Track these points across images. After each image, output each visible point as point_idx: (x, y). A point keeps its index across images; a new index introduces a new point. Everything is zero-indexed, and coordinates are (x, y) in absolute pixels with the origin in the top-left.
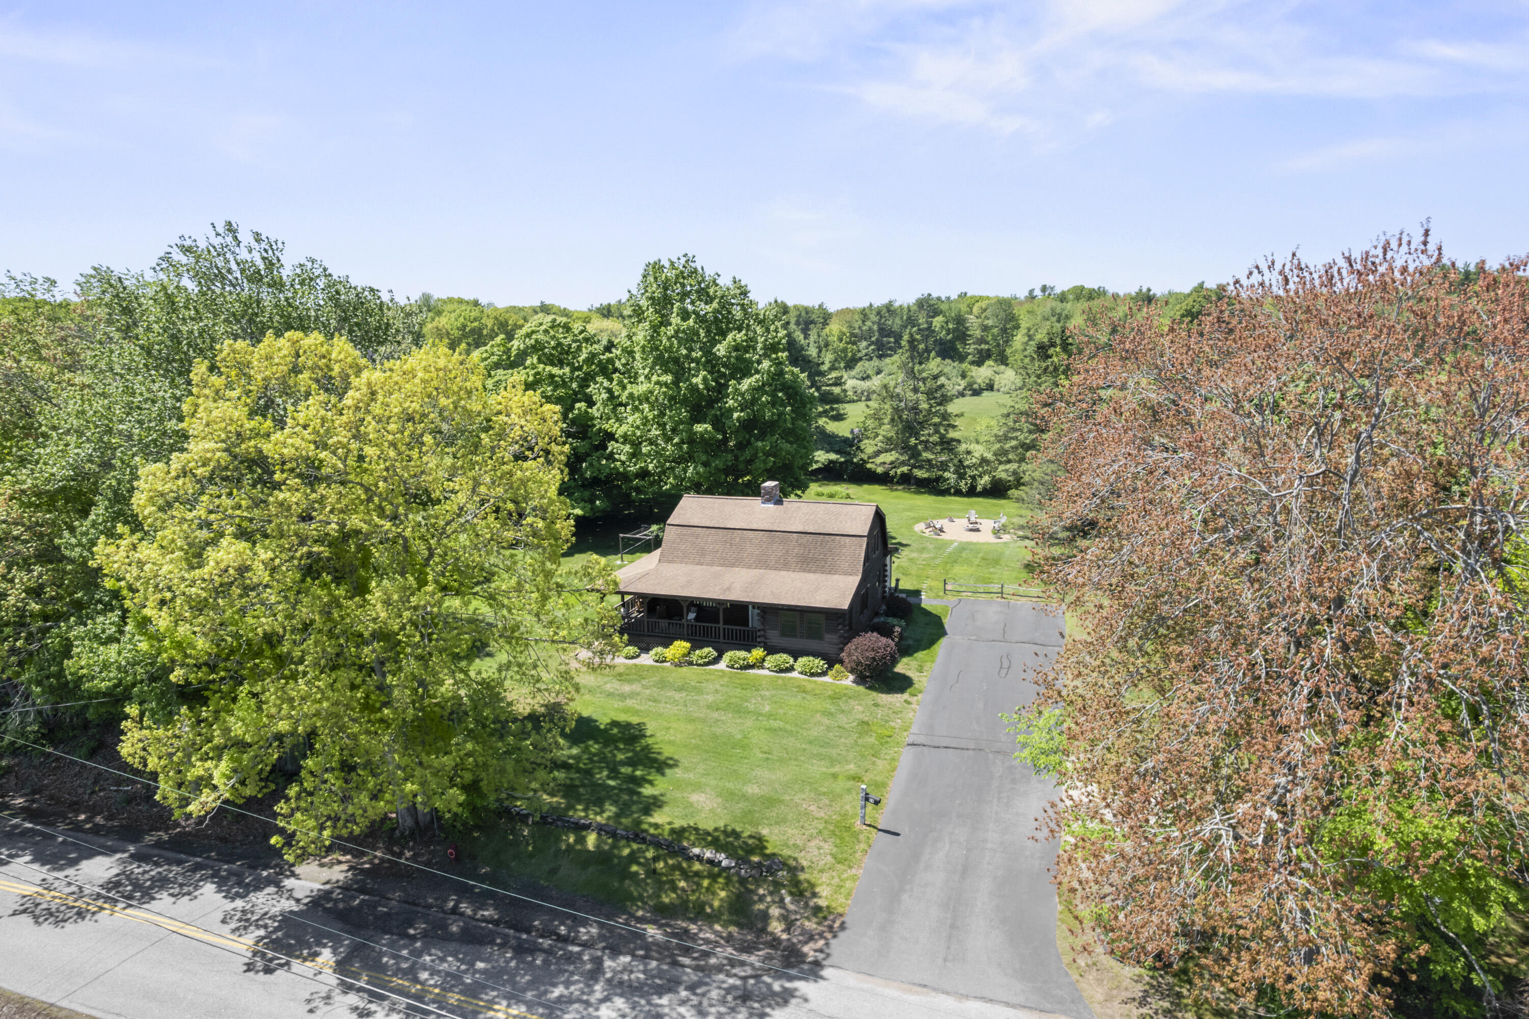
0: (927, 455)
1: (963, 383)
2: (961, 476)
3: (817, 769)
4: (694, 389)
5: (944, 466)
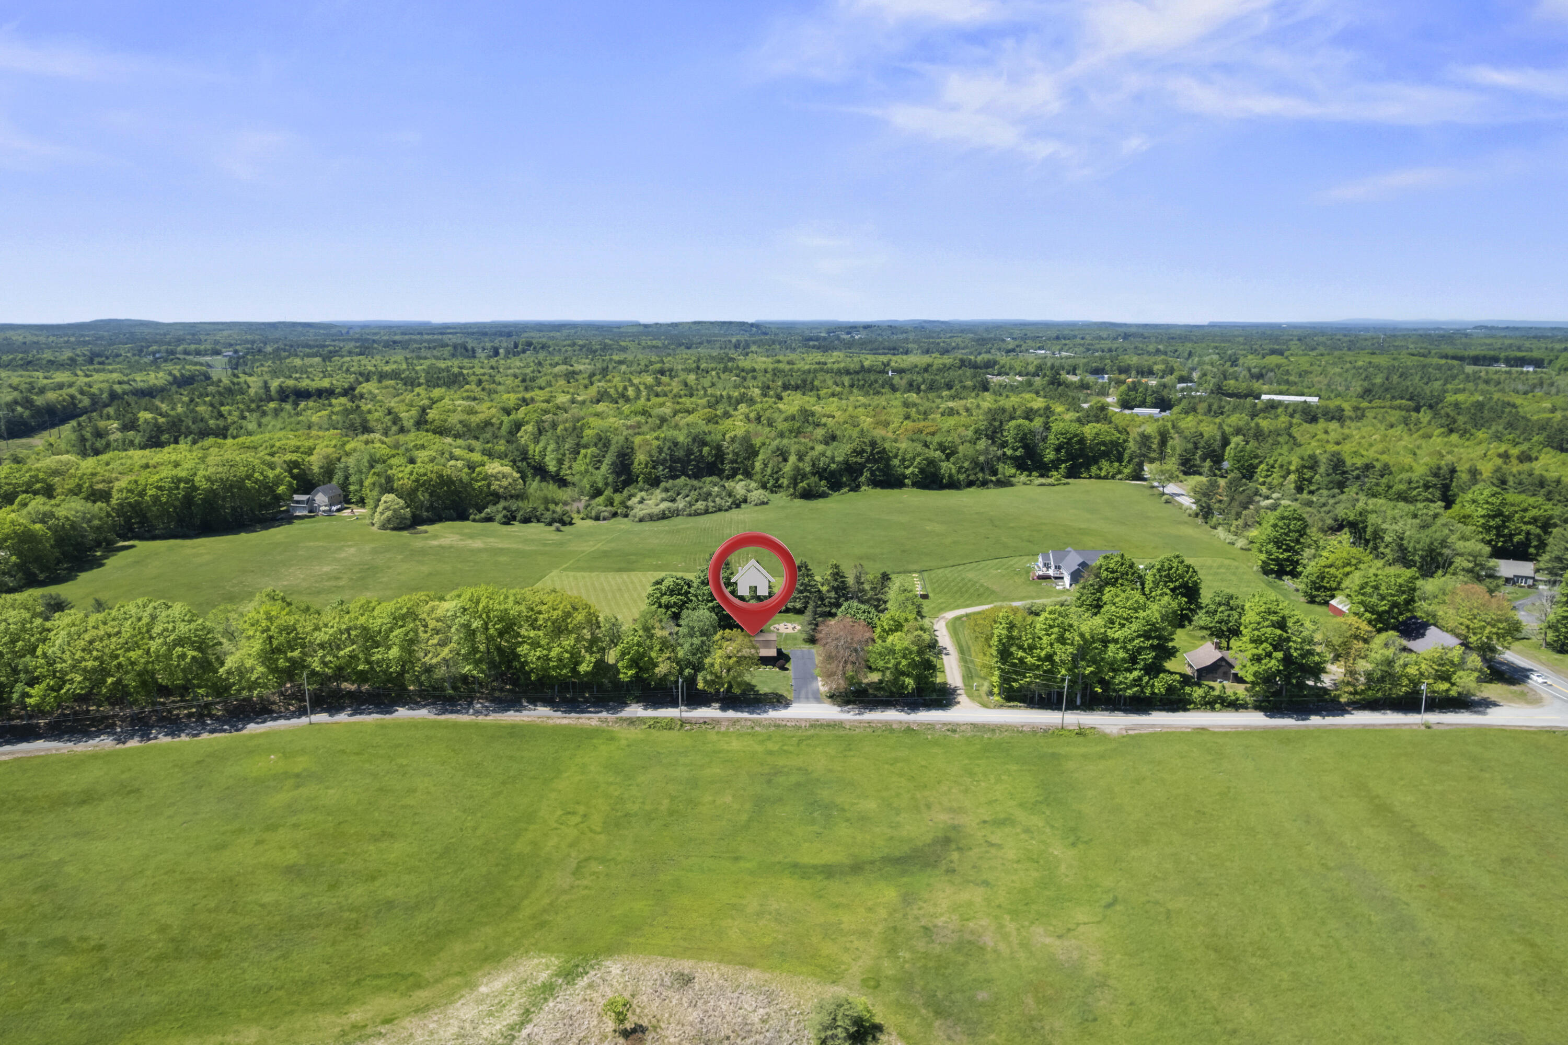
3: (780, 683)
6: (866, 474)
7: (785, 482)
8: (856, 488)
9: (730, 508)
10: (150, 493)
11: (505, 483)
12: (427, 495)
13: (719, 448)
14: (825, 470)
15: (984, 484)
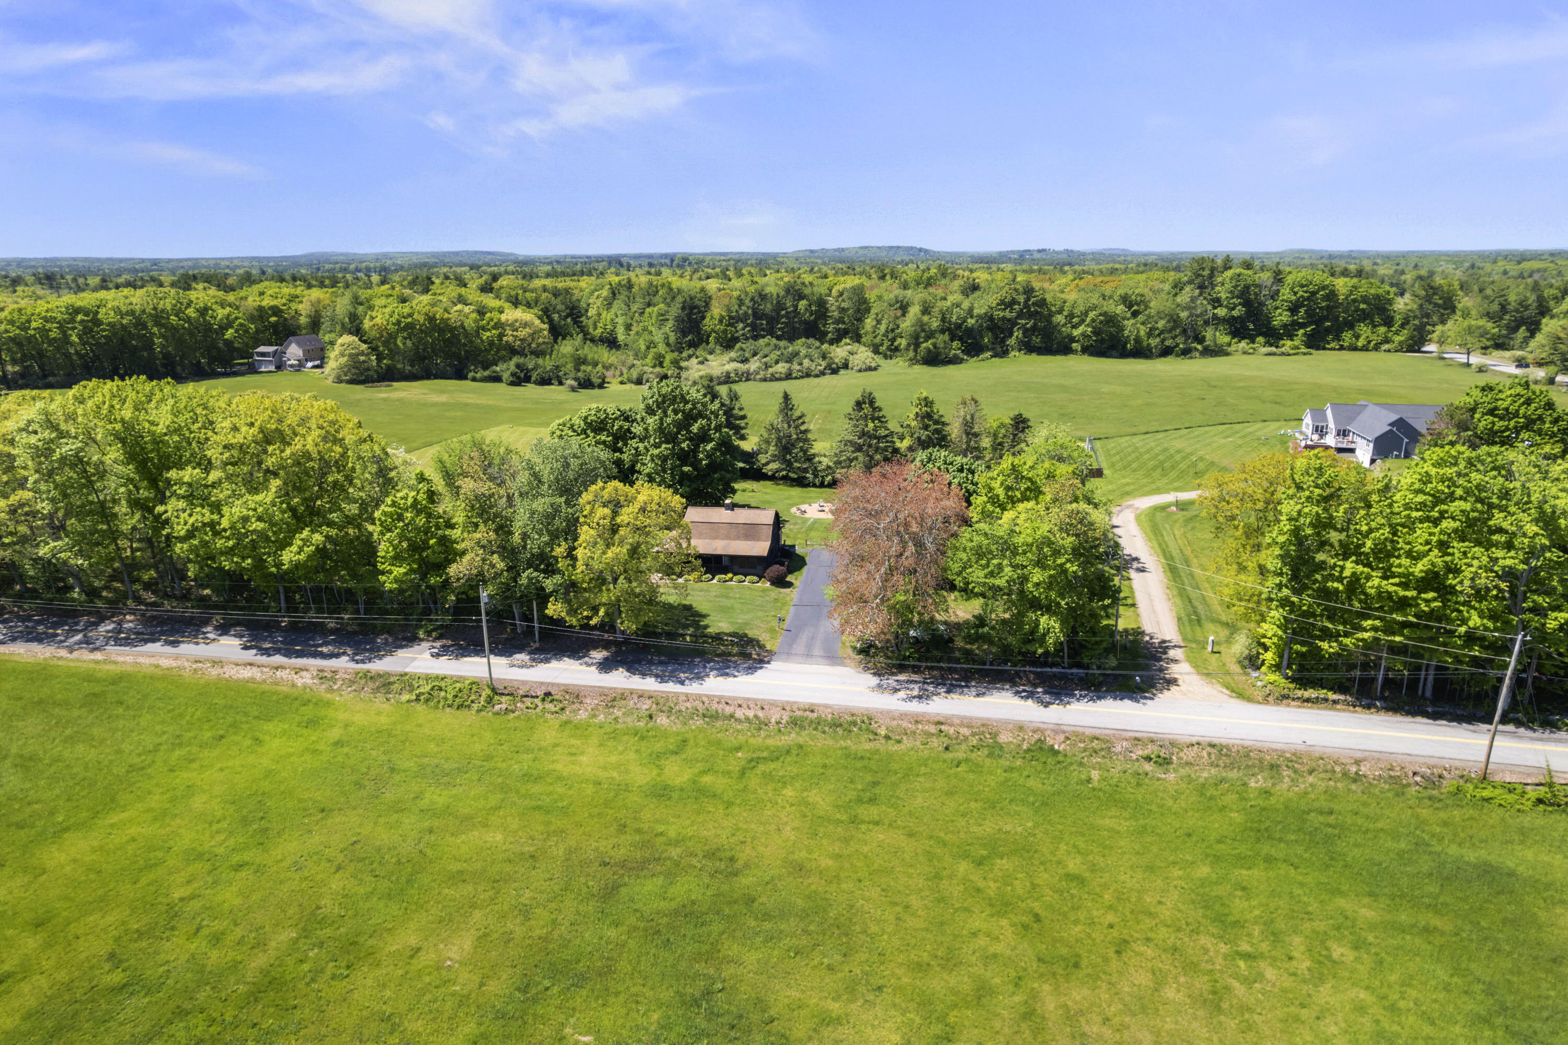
0: (796, 465)
1: (824, 364)
2: (816, 476)
3: (760, 614)
4: (682, 449)
5: (806, 470)
6: (1017, 334)
7: (903, 342)
8: (1004, 353)
9: (823, 373)
10: (34, 325)
11: (523, 333)
12: (409, 343)
13: (821, 303)
14: (959, 326)
15: (1186, 352)
